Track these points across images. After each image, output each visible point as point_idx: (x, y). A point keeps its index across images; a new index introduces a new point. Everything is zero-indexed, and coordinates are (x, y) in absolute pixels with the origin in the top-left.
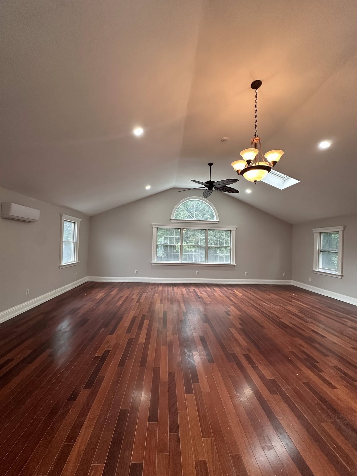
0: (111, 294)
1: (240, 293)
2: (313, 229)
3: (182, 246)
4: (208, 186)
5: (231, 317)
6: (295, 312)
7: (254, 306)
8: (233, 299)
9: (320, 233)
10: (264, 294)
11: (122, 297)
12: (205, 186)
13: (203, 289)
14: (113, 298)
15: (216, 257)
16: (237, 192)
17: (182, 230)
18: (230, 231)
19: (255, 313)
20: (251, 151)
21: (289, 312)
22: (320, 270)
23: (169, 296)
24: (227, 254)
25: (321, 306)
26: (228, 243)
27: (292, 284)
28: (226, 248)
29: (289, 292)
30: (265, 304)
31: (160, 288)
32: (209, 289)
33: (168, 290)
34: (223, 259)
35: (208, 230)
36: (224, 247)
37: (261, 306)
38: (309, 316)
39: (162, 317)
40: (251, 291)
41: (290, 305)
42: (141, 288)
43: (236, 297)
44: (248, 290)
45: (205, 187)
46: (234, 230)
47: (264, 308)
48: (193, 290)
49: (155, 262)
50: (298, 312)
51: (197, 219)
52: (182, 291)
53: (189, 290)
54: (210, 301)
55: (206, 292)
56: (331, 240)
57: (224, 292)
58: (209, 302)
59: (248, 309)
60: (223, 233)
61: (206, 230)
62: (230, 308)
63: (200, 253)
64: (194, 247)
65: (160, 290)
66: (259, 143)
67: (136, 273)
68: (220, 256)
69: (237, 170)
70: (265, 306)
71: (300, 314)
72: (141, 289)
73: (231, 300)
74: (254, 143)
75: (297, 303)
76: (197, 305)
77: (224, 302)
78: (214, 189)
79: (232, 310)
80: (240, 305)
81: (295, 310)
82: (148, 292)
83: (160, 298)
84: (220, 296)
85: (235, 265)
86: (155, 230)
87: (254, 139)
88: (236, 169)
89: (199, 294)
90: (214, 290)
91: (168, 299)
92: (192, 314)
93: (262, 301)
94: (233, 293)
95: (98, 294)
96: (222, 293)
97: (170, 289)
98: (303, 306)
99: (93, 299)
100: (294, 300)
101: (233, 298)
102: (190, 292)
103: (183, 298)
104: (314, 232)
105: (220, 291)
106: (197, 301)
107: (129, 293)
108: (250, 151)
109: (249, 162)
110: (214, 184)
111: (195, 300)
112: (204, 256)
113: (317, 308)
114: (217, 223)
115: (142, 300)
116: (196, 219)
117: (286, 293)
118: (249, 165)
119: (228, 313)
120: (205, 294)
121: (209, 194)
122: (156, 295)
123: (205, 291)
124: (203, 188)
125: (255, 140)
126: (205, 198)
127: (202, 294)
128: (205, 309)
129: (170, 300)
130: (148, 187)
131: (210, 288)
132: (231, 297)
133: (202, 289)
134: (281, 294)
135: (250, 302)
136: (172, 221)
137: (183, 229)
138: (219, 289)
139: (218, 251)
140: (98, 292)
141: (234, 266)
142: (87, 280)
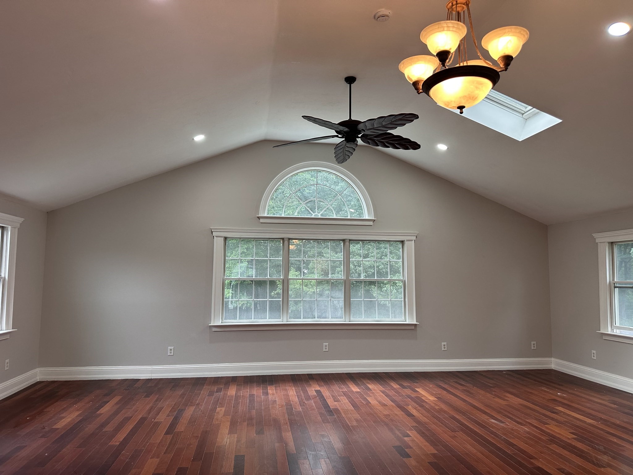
0: (98, 412)
1: (432, 394)
2: (595, 235)
3: (288, 280)
4: (345, 132)
5: (412, 462)
6: (569, 439)
7: (467, 427)
8: (414, 412)
9: (612, 243)
10: (488, 395)
11: (128, 419)
12: (337, 132)
13: (340, 388)
14: (103, 425)
15: (370, 306)
16: (415, 146)
17: (286, 242)
18: (402, 242)
19: (469, 447)
20: (448, 27)
21: (553, 439)
22: (617, 332)
23: (254, 412)
24: (396, 298)
25: (625, 420)
26: (399, 272)
27: (553, 366)
28: (393, 283)
29: (548, 388)
30: (493, 421)
31: (232, 391)
32: (355, 389)
33: (252, 396)
34: (388, 311)
35: (350, 240)
36: (389, 281)
37: (483, 427)
38: (601, 448)
39: (232, 471)
40: (456, 388)
41: (553, 422)
42: (180, 393)
43: (422, 406)
44: (452, 386)
45: (337, 136)
46: (412, 240)
47: (492, 433)
48: (316, 391)
49: (220, 324)
50: (574, 438)
51: (322, 215)
52: (288, 395)
53: (305, 392)
54: (357, 420)
55: (348, 397)
56: (628, 260)
57: (392, 393)
58: (355, 423)
59: (454, 437)
60: (386, 249)
61: (344, 240)
62: (408, 436)
63: (332, 297)
64: (320, 282)
65: (232, 396)
66: (466, 12)
67: (169, 354)
68: (379, 304)
69: (414, 79)
70: (493, 427)
71: (579, 445)
72: (183, 395)
73: (410, 415)
74: (454, 13)
75: (568, 415)
76: (323, 433)
77: (392, 420)
78: (359, 140)
79: (413, 441)
80: (433, 426)
81: (565, 434)
82: (198, 404)
83: (229, 418)
84: (384, 405)
85: (415, 325)
86: (218, 243)
87: (455, 3)
88: (411, 79)
89: (331, 403)
90: (369, 389)
91: (251, 419)
92: (310, 457)
93: (485, 413)
94: (413, 395)
95: (62, 415)
96: (387, 395)
97: (257, 391)
98: (585, 422)
99: (47, 429)
100: (560, 409)
101: (415, 408)
102: (308, 398)
103: (288, 415)
104: (597, 241)
105: (383, 392)
106: (325, 421)
107: (148, 407)
108: (446, 29)
109: (443, 56)
110: (360, 127)
111: (319, 418)
112: (342, 304)
113: (619, 426)
114: (371, 223)
115: (181, 428)
116: (319, 215)
117: (542, 390)
118: (444, 65)
119: (403, 452)
120: (345, 400)
121: (347, 153)
122: (221, 410)
123: (345, 394)
124: (333, 136)
125: (457, 4)
126: (338, 163)
127: (338, 401)
128: (347, 443)
129: (255, 421)
130: (199, 138)
131: (357, 385)
132: (410, 407)
133: (338, 388)
134: (531, 393)
135: (458, 417)
136: (262, 221)
137: (289, 239)
138: (381, 388)
139: (375, 291)
140: (65, 410)
141: (413, 328)
142: (38, 379)
